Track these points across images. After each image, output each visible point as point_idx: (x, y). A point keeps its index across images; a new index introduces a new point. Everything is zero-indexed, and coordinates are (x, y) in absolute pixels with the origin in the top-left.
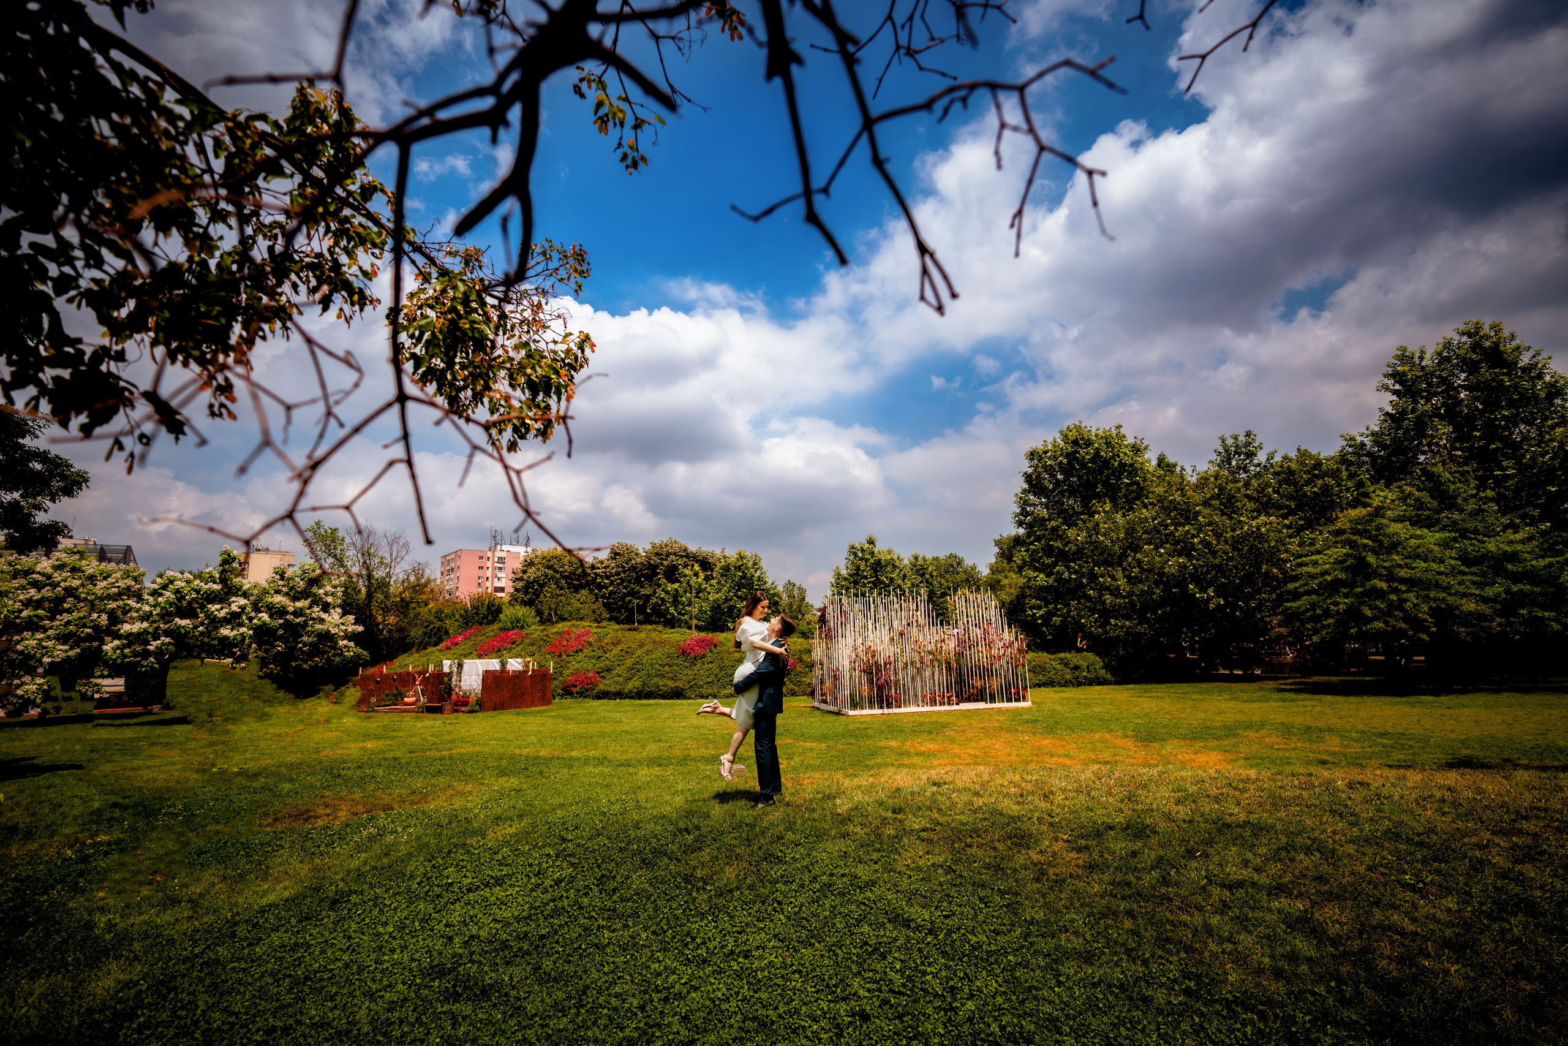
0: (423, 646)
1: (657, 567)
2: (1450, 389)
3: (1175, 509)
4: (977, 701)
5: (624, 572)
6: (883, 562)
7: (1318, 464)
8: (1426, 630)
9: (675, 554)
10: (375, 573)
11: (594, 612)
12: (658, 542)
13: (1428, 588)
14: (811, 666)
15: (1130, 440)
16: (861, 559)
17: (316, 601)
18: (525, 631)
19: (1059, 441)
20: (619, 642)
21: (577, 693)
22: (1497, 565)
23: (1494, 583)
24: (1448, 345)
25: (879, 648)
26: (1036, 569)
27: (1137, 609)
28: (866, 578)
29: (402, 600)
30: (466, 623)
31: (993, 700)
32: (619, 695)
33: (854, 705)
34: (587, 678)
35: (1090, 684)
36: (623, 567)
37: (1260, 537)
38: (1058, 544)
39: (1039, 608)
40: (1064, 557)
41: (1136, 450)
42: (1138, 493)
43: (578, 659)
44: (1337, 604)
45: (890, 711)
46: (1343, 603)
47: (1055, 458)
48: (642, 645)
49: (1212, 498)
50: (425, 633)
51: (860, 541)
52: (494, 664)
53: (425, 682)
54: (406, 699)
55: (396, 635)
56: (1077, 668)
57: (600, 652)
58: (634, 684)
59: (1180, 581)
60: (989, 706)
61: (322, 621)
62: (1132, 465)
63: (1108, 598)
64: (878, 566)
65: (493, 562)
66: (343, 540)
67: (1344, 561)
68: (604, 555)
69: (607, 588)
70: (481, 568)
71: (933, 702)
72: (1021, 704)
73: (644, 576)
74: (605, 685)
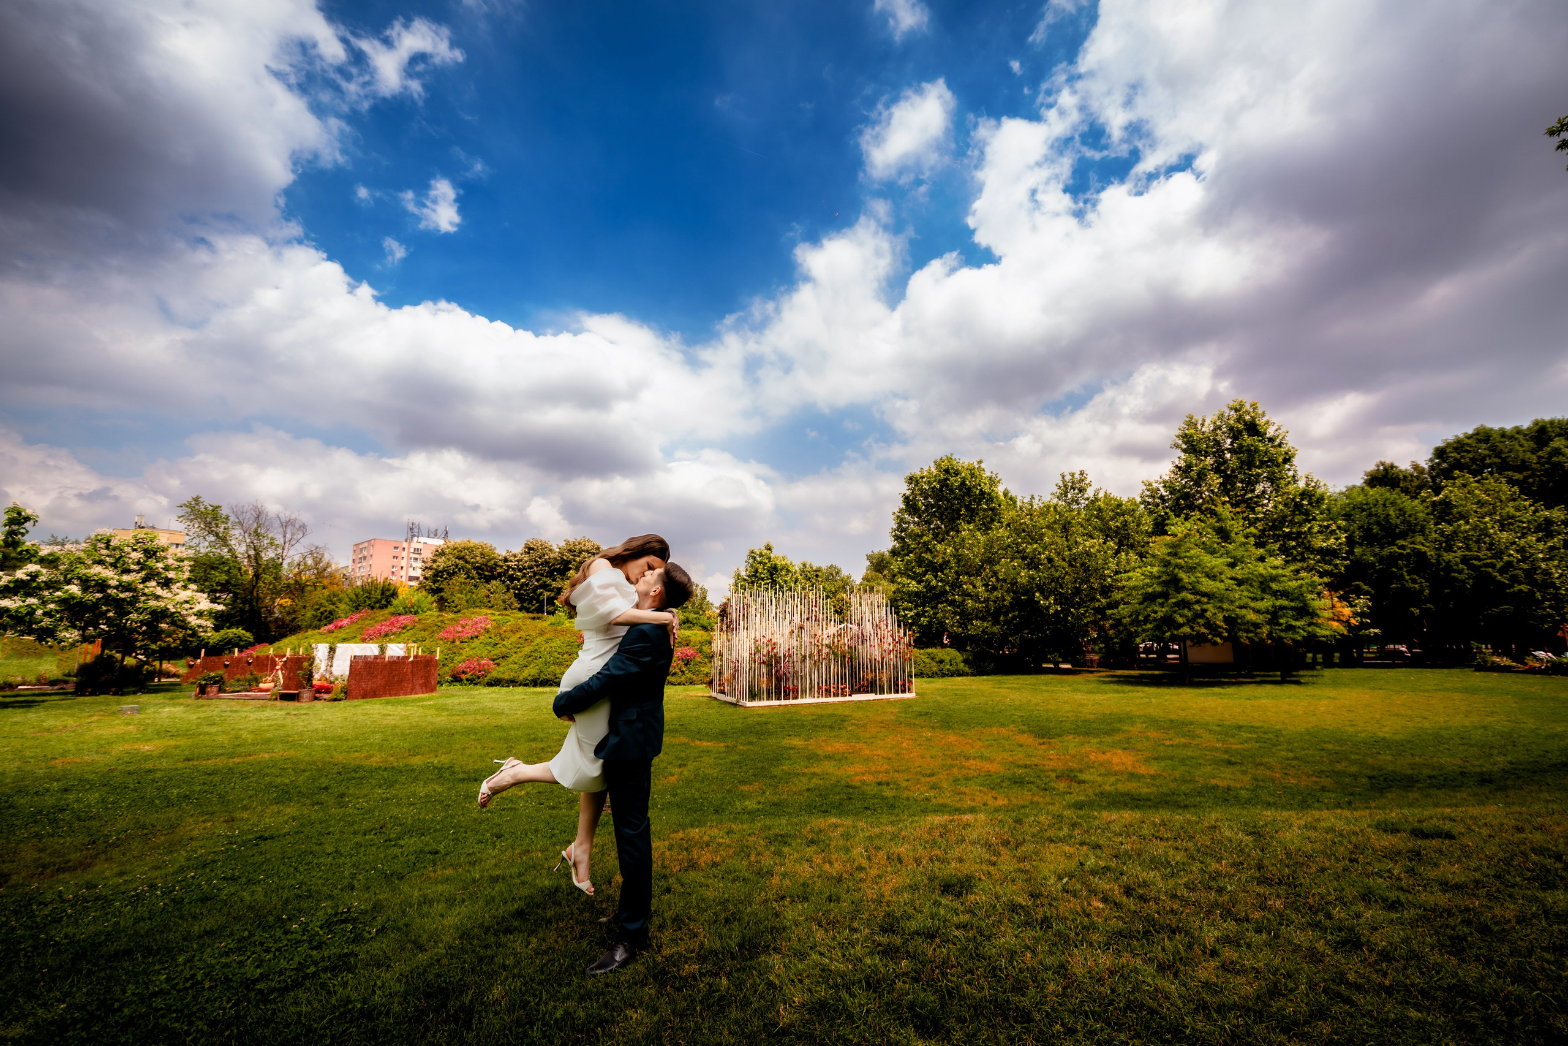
0: (305, 629)
1: (569, 562)
2: (1219, 452)
3: (1024, 531)
4: (867, 692)
5: (537, 566)
6: (779, 567)
7: (1119, 505)
8: (1220, 635)
11: (504, 602)
12: (571, 540)
13: (1221, 601)
14: (711, 657)
15: (988, 474)
16: (760, 563)
18: (418, 617)
19: (933, 469)
20: (519, 629)
21: (467, 680)
22: (1265, 585)
23: (1263, 599)
25: (778, 639)
26: (909, 577)
27: (992, 613)
28: (763, 579)
30: (355, 607)
31: (882, 692)
32: (513, 682)
33: (753, 696)
34: (479, 665)
35: (952, 676)
36: (536, 561)
38: (928, 556)
39: (910, 610)
41: (993, 482)
42: (994, 517)
43: (473, 645)
44: (1156, 612)
45: (787, 702)
46: (1161, 612)
47: (929, 483)
48: (541, 634)
49: (1055, 522)
51: (759, 547)
53: (284, 666)
54: (262, 685)
56: (941, 662)
57: (497, 639)
58: (530, 672)
59: (1028, 591)
60: (879, 697)
61: (158, 598)
62: (989, 494)
63: (970, 603)
64: (774, 570)
65: (409, 552)
66: (227, 518)
67: (1160, 577)
68: (518, 549)
69: (519, 580)
70: (395, 557)
71: (828, 693)
72: (907, 695)
73: (555, 570)
74: (500, 672)
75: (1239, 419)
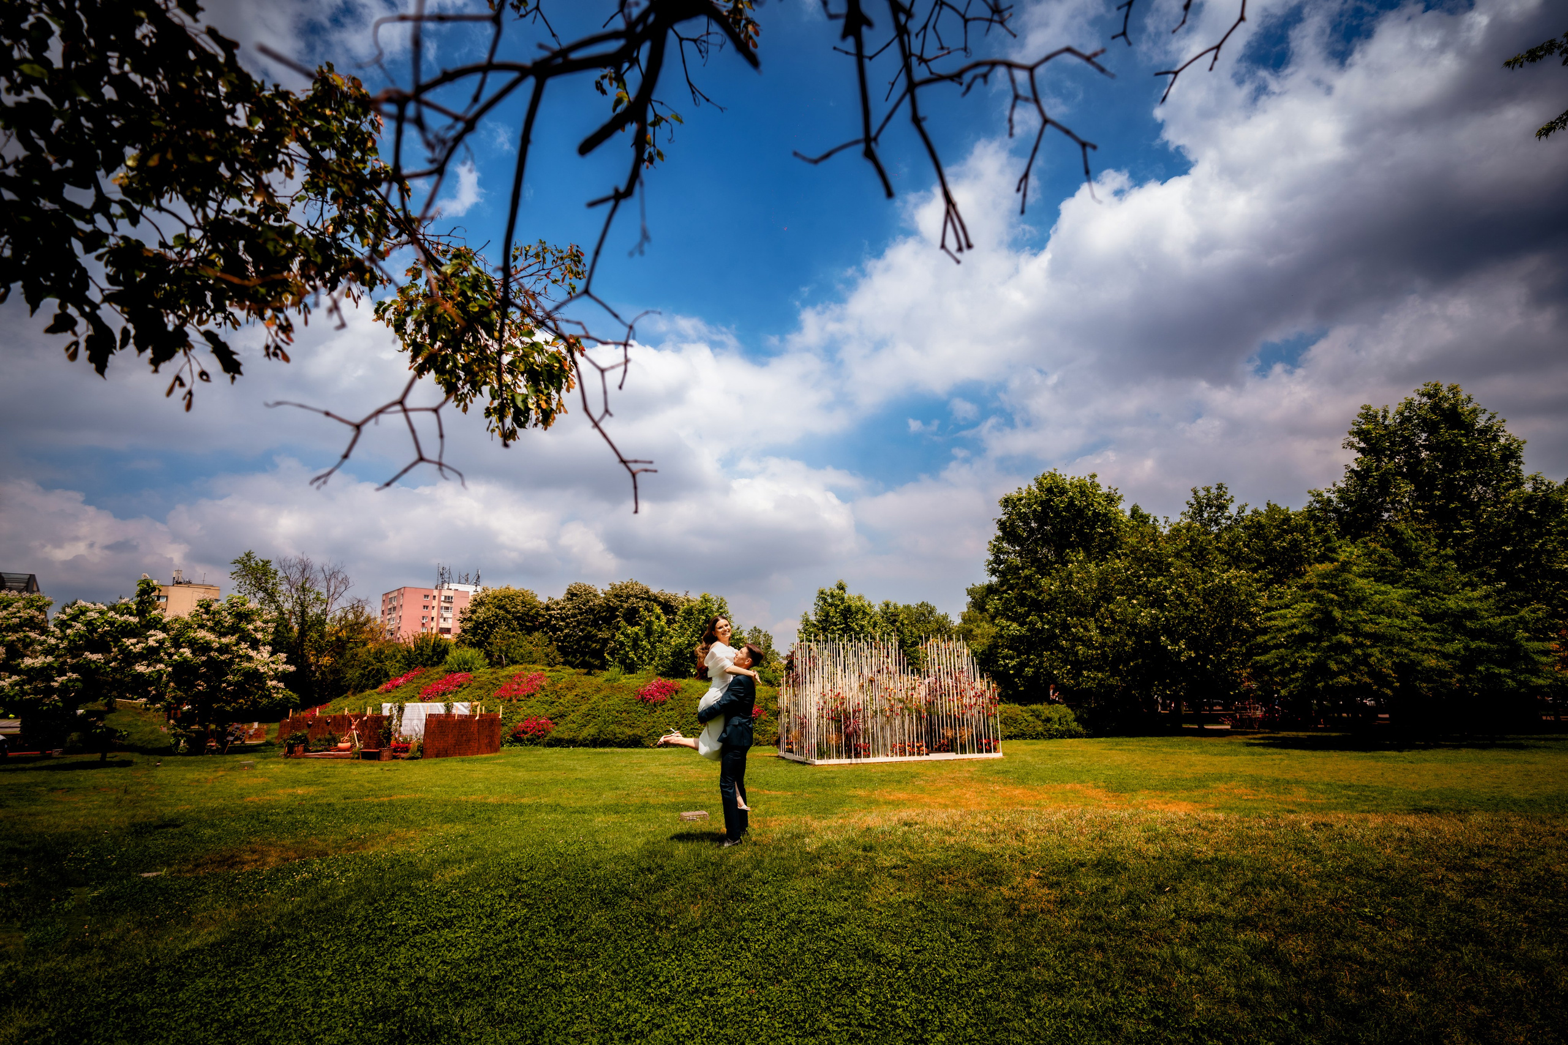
0: (360, 689)
1: (616, 609)
2: (1411, 448)
3: (1148, 560)
4: (948, 751)
5: (581, 614)
6: (854, 609)
7: (1287, 519)
8: (1390, 685)
9: (636, 596)
10: (309, 610)
11: (547, 656)
12: (618, 583)
13: (1391, 644)
14: (777, 714)
15: (1104, 490)
16: (831, 605)
17: (245, 637)
18: (472, 674)
19: (1034, 488)
20: (574, 687)
21: (528, 740)
22: (1457, 621)
23: (1454, 640)
24: (1409, 405)
25: (848, 695)
26: (1009, 618)
27: (1110, 661)
28: (835, 624)
29: (338, 639)
30: (409, 665)
31: (963, 750)
32: (573, 743)
33: (821, 755)
34: (538, 724)
35: (1062, 737)
36: (580, 609)
37: (1229, 590)
38: (1031, 593)
39: (1012, 658)
40: (1037, 606)
41: (1110, 499)
42: (1111, 544)
43: (529, 704)
44: (1304, 658)
45: (859, 761)
46: (1312, 658)
47: (1029, 506)
48: (598, 690)
49: (1184, 549)
50: (363, 675)
51: (830, 586)
52: (438, 708)
53: (362, 725)
54: (340, 745)
55: (331, 677)
56: (1048, 720)
57: (554, 697)
58: (589, 731)
59: (1154, 635)
60: (960, 756)
61: (250, 659)
62: (1105, 515)
63: (1081, 649)
64: (848, 613)
65: (440, 601)
66: (275, 573)
67: (1311, 615)
68: (560, 595)
69: (562, 631)
70: (426, 607)
71: (903, 752)
72: (992, 755)
73: (602, 618)
74: (558, 731)
75: (1435, 408)
